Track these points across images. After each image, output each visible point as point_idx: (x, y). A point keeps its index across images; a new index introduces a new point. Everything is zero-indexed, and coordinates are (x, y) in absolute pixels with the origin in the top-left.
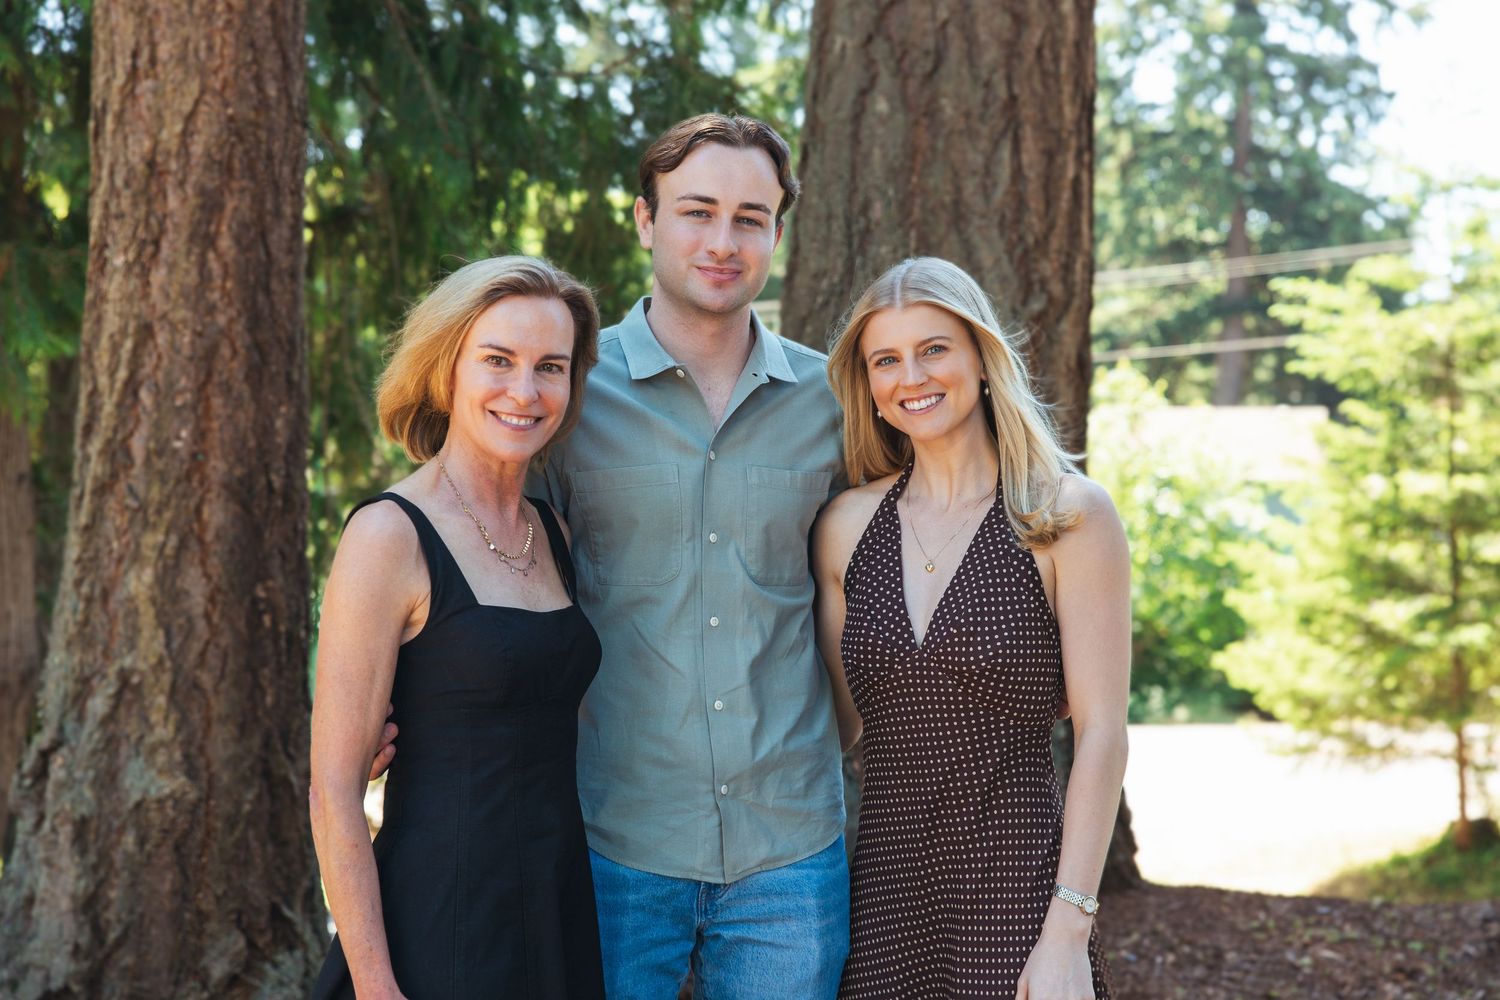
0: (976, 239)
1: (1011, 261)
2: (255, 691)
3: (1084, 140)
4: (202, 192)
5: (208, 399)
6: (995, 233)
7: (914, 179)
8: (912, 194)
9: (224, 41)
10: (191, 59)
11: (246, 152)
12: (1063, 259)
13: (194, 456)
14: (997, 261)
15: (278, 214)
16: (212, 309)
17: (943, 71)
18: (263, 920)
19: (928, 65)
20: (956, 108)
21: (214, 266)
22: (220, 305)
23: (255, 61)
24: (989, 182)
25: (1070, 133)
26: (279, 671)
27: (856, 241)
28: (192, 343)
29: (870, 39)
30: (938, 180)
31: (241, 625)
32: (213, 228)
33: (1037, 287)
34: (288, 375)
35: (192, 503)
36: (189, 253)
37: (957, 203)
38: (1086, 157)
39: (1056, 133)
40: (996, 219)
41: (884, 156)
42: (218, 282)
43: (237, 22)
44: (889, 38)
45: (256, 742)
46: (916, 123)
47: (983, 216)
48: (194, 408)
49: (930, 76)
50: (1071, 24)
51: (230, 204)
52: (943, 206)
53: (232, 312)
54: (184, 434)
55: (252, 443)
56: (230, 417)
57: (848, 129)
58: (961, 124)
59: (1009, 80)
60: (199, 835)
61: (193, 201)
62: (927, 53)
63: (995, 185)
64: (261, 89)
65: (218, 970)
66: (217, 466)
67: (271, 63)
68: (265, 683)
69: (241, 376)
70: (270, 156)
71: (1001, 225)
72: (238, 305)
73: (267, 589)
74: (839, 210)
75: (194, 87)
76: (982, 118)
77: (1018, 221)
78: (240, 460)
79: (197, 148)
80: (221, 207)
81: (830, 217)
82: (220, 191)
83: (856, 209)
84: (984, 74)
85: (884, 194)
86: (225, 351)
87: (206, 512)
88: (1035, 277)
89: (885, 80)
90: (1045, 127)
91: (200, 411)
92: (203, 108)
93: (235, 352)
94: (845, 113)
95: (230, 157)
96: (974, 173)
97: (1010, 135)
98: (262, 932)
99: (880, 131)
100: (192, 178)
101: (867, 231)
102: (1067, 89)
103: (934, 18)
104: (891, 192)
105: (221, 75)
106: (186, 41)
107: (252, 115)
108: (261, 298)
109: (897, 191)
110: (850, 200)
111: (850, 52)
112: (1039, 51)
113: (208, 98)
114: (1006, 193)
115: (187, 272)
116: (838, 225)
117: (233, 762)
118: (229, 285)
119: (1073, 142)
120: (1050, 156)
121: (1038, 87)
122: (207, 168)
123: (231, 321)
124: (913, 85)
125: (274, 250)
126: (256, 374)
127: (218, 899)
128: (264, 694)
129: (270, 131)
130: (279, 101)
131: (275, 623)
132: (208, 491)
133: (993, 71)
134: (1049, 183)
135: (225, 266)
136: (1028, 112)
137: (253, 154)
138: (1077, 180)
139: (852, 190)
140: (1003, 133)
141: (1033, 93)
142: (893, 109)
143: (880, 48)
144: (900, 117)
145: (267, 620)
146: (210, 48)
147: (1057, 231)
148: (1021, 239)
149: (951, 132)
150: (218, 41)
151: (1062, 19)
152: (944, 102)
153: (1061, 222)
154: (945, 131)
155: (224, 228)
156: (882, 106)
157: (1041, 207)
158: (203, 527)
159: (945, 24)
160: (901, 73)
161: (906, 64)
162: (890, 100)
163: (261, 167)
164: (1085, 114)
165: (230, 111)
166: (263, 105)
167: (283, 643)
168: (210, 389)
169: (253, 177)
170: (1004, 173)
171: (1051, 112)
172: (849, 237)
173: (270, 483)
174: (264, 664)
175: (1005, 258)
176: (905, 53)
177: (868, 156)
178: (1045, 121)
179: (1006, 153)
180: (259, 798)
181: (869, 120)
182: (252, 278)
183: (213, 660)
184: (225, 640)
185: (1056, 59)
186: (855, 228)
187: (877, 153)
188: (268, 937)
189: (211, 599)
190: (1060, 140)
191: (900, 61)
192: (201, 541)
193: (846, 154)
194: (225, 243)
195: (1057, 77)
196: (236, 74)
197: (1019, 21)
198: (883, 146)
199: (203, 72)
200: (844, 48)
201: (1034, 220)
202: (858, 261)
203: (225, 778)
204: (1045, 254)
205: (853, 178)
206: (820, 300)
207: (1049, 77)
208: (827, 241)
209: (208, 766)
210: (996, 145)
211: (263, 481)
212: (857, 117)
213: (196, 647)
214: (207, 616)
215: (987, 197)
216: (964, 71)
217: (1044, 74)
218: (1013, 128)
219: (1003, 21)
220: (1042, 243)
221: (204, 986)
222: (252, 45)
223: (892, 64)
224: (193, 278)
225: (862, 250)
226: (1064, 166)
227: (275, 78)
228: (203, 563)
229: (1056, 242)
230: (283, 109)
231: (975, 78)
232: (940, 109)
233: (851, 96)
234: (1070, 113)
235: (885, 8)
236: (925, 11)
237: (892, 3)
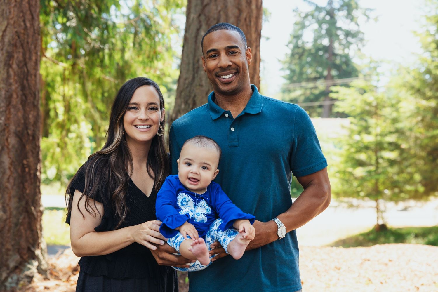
2: (23, 189)
4: (8, 52)
5: (9, 109)
9: (14, 11)
10: (5, 15)
11: (20, 41)
13: (5, 125)
15: (30, 59)
16: (10, 84)
18: (25, 251)
21: (11, 72)
22: (13, 83)
23: (23, 16)
25: (254, 41)
26: (32, 184)
27: (195, 70)
28: (5, 94)
29: (200, 15)
31: (19, 171)
32: (11, 62)
34: (33, 103)
35: (5, 138)
36: (4, 69)
38: (258, 48)
42: (12, 77)
43: (18, 5)
44: (205, 15)
45: (24, 203)
48: (6, 111)
50: (255, 12)
51: (16, 56)
53: (16, 86)
54: (3, 118)
55: (23, 121)
56: (16, 115)
57: (194, 40)
60: (7, 228)
61: (5, 55)
62: (214, 19)
64: (25, 24)
65: (12, 265)
66: (12, 128)
67: (28, 17)
68: (26, 187)
69: (19, 103)
70: (28, 43)
72: (18, 84)
73: (28, 162)
74: (191, 62)
75: (5, 23)
78: (19, 126)
79: (6, 40)
80: (13, 57)
81: (189, 64)
82: (13, 52)
83: (195, 61)
86: (15, 96)
87: (9, 140)
89: (204, 26)
91: (7, 112)
92: (8, 29)
93: (18, 97)
94: (193, 35)
95: (16, 43)
98: (25, 254)
100: (5, 48)
101: (198, 68)
102: (253, 29)
103: (217, 9)
105: (13, 20)
106: (3, 10)
107: (22, 31)
108: (25, 82)
110: (194, 59)
112: (245, 19)
113: (9, 26)
115: (3, 74)
116: (191, 65)
117: (17, 208)
118: (16, 78)
119: (255, 44)
121: (245, 29)
122: (9, 45)
123: (17, 88)
125: (29, 68)
126: (24, 103)
127: (13, 246)
128: (26, 189)
129: (28, 36)
130: (30, 27)
131: (29, 170)
132: (10, 134)
135: (15, 73)
137: (22, 42)
139: (195, 56)
143: (202, 18)
145: (27, 170)
146: (10, 12)
150: (12, 10)
151: (252, 11)
155: (14, 62)
158: (9, 144)
159: (220, 11)
160: (208, 25)
161: (209, 22)
163: (25, 45)
164: (258, 37)
165: (16, 30)
166: (26, 28)
167: (32, 176)
168: (10, 106)
169: (23, 48)
171: (248, 36)
172: (194, 69)
173: (28, 133)
174: (26, 181)
176: (209, 19)
180: (24, 218)
181: (199, 37)
182: (22, 76)
183: (11, 180)
184: (15, 175)
185: (250, 21)
186: (195, 66)
188: (27, 255)
189: (11, 164)
190: (251, 43)
191: (208, 22)
192: (8, 148)
193: (194, 46)
194: (15, 66)
195: (250, 26)
196: (18, 20)
197: (240, 11)
199: (8, 19)
200: (193, 18)
202: (196, 75)
203: (15, 213)
205: (195, 53)
206: (186, 86)
208: (188, 70)
209: (10, 209)
211: (25, 132)
212: (196, 36)
213: (6, 177)
214: (10, 168)
217: (247, 26)
219: (236, 11)
221: (8, 268)
222: (22, 11)
224: (5, 76)
225: (197, 72)
227: (29, 21)
228: (8, 154)
230: (32, 30)
233: (195, 30)
234: (254, 36)
235: (204, 7)
236: (214, 8)
237: (206, 5)
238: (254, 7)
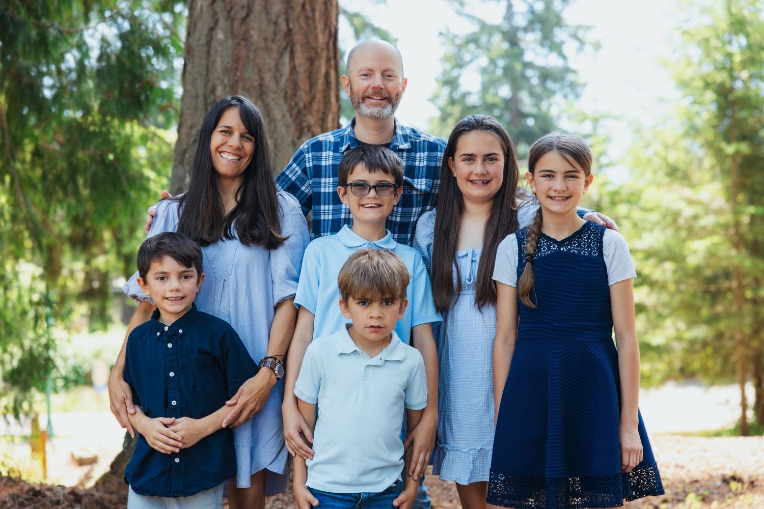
0: (272, 104)
1: (291, 116)
3: (332, 54)
6: (282, 101)
7: (238, 74)
8: (237, 82)
12: (320, 115)
14: (284, 116)
17: (252, 17)
19: (244, 14)
20: (259, 36)
24: (278, 75)
25: (322, 49)
30: (250, 74)
33: (306, 130)
37: (261, 86)
38: (333, 62)
39: (315, 49)
40: (282, 94)
41: (222, 62)
46: (238, 44)
47: (275, 92)
49: (244, 20)
52: (254, 87)
57: (205, 49)
58: (262, 45)
59: (287, 21)
62: (243, 7)
63: (281, 76)
71: (285, 97)
74: (201, 92)
76: (273, 41)
77: (294, 95)
81: (197, 96)
83: (209, 90)
84: (274, 18)
85: (223, 82)
88: (305, 124)
89: (222, 23)
90: (307, 45)
94: (203, 41)
96: (270, 70)
97: (289, 49)
99: (220, 49)
102: (320, 26)
104: (226, 81)
109: (229, 80)
110: (206, 86)
111: (205, 9)
112: (303, 6)
114: (288, 80)
116: (201, 99)
119: (324, 54)
120: (311, 61)
121: (304, 25)
124: (237, 24)
133: (279, 16)
134: (311, 75)
136: (298, 37)
138: (327, 74)
139: (207, 80)
140: (286, 48)
141: (301, 28)
142: (226, 37)
143: (219, 6)
144: (230, 41)
147: (316, 100)
148: (296, 104)
149: (257, 49)
152: (252, 32)
153: (319, 96)
154: (253, 48)
156: (220, 35)
157: (307, 88)
160: (230, 18)
161: (233, 13)
162: (225, 32)
164: (332, 41)
170: (286, 69)
171: (311, 38)
172: (206, 105)
175: (288, 114)
176: (231, 8)
177: (214, 62)
178: (308, 42)
179: (286, 59)
181: (214, 43)
185: (313, 10)
186: (209, 101)
187: (218, 60)
190: (316, 53)
191: (229, 12)
193: (204, 62)
195: (314, 20)
198: (221, 57)
200: (202, 7)
201: (303, 94)
204: (310, 113)
205: (207, 75)
206: (192, 139)
207: (310, 20)
208: (196, 108)
210: (281, 55)
212: (208, 43)
215: (277, 82)
216: (263, 16)
217: (307, 18)
218: (290, 46)
220: (308, 106)
223: (225, 13)
226: (320, 66)
229: (315, 106)
231: (269, 20)
232: (251, 37)
233: (206, 31)
234: (322, 39)
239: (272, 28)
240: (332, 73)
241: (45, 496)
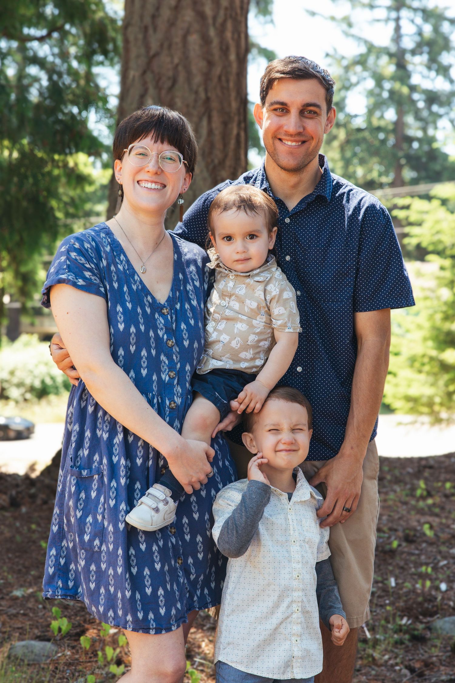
1: (208, 171)
3: (242, 118)
12: (232, 170)
14: (202, 171)
17: (177, 87)
19: (169, 84)
20: (183, 103)
24: (198, 136)
25: (235, 114)
29: (144, 73)
38: (243, 125)
39: (228, 114)
44: (153, 72)
49: (171, 88)
50: (235, 66)
58: (185, 110)
59: (206, 91)
62: (169, 78)
63: (200, 137)
71: (203, 155)
76: (194, 107)
77: (210, 153)
84: (195, 88)
88: (219, 178)
89: (152, 91)
90: (223, 112)
94: (135, 105)
97: (207, 115)
102: (233, 94)
103: (172, 62)
111: (136, 78)
112: (220, 78)
114: (206, 141)
119: (236, 119)
120: (225, 124)
121: (220, 93)
124: (164, 92)
133: (199, 86)
134: (225, 137)
136: (215, 104)
138: (238, 135)
140: (204, 113)
141: (217, 96)
143: (149, 77)
147: (229, 157)
148: (213, 161)
151: (230, 64)
152: (177, 100)
153: (231, 154)
156: (150, 102)
157: (222, 147)
159: (177, 65)
160: (158, 88)
161: (160, 83)
162: (153, 99)
164: (242, 106)
170: (204, 132)
171: (226, 104)
175: (205, 170)
176: (160, 79)
178: (223, 108)
179: (205, 123)
185: (228, 81)
190: (230, 117)
191: (157, 82)
195: (228, 89)
197: (210, 64)
200: (134, 77)
201: (218, 152)
204: (223, 168)
207: (225, 89)
210: (200, 119)
216: (186, 86)
217: (222, 88)
218: (208, 113)
219: (202, 64)
220: (222, 163)
223: (154, 83)
226: (232, 129)
229: (228, 163)
231: (191, 89)
232: (175, 104)
233: (137, 97)
234: (234, 105)
235: (151, 59)
236: (168, 59)
237: (155, 56)
238: (233, 57)
239: (193, 97)
240: (242, 134)
241: (6, 481)
